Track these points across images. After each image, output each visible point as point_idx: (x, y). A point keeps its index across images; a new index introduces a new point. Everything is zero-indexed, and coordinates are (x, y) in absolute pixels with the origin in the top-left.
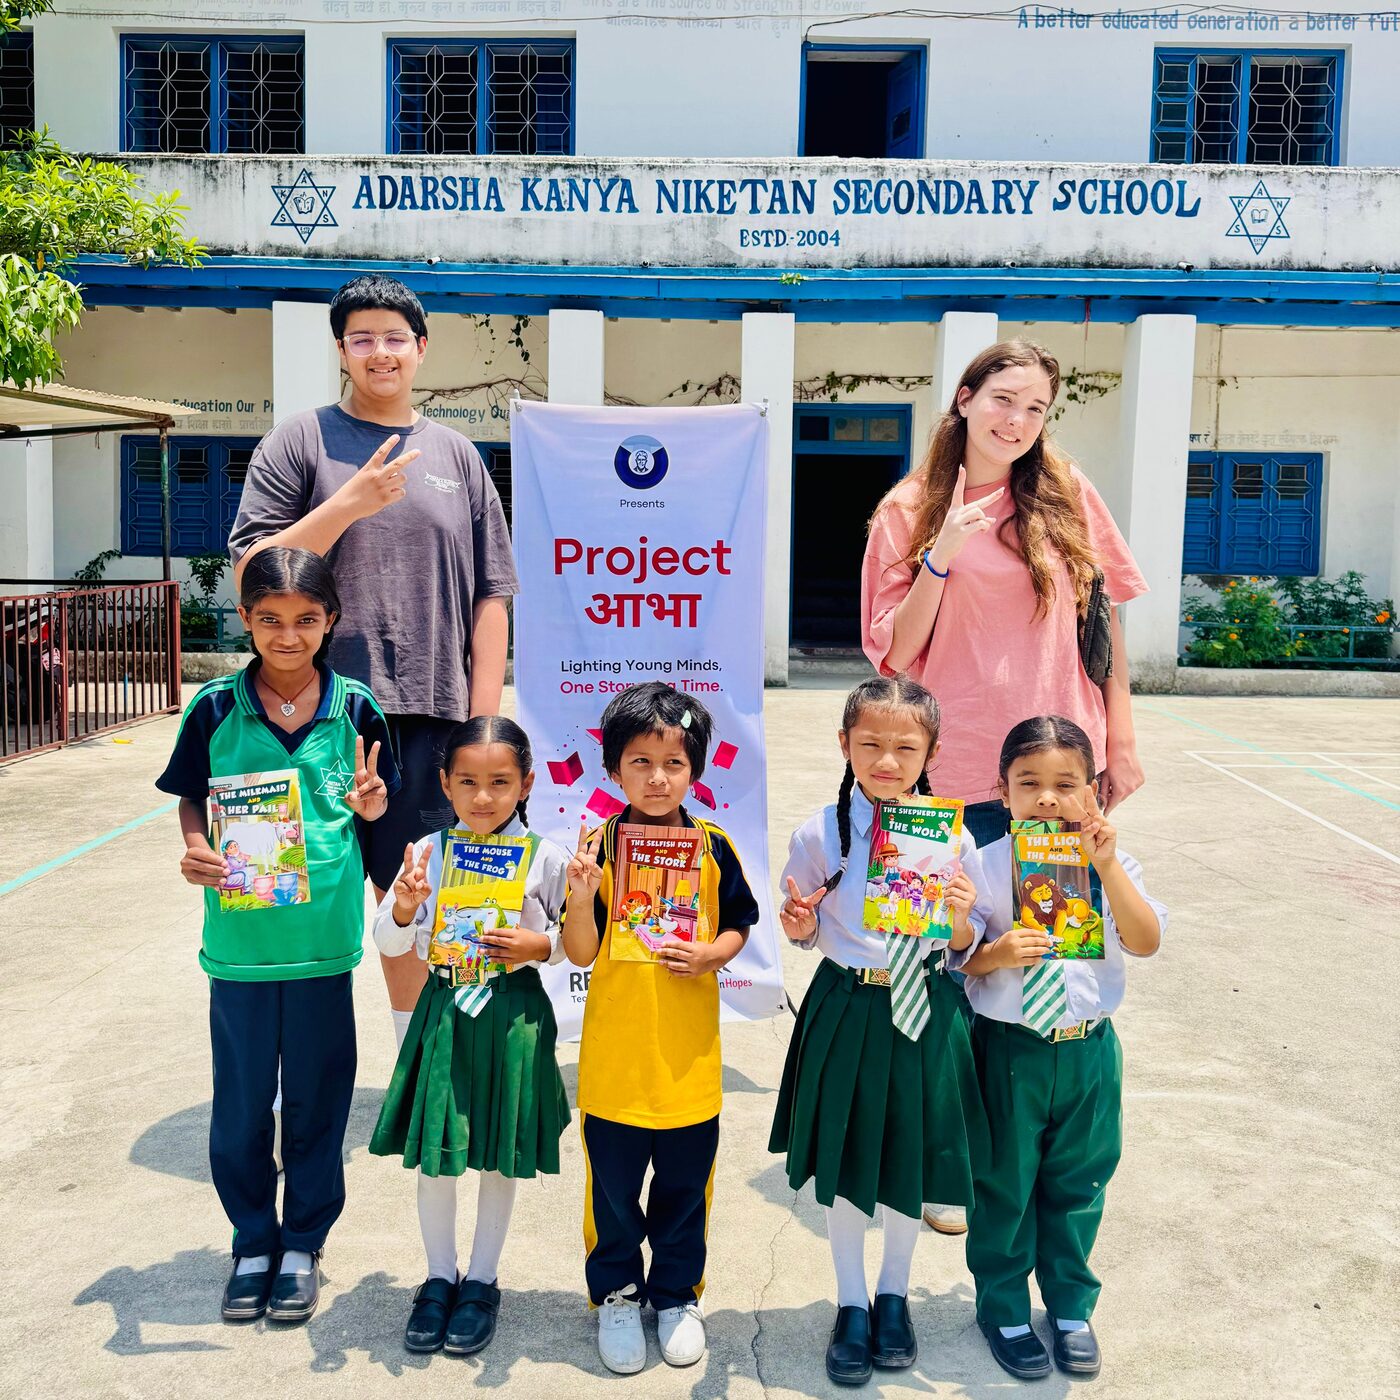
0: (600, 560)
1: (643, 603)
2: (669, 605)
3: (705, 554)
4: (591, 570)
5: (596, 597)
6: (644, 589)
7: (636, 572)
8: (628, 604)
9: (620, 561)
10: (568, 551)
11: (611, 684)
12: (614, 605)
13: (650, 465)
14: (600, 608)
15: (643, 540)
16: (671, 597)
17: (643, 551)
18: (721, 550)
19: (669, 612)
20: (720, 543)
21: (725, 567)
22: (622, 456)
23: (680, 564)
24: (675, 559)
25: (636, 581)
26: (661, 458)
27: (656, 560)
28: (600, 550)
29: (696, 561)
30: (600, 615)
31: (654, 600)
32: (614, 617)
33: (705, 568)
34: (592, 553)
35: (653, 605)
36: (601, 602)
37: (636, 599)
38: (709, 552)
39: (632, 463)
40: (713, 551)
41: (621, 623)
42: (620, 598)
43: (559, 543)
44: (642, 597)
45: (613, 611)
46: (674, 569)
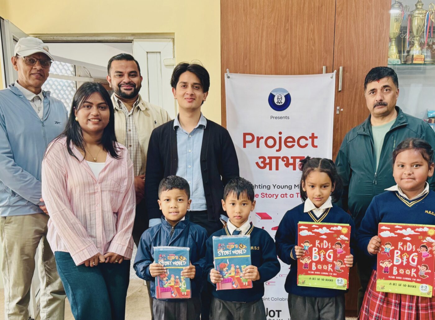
0: (262, 142)
1: (280, 160)
2: (291, 161)
3: (306, 139)
4: (258, 146)
5: (260, 158)
6: (281, 154)
7: (277, 147)
8: (274, 161)
9: (271, 142)
10: (249, 138)
11: (266, 194)
12: (268, 161)
13: (283, 101)
14: (262, 162)
15: (280, 133)
16: (292, 158)
17: (280, 138)
18: (313, 137)
19: (291, 164)
20: (313, 134)
21: (315, 144)
22: (271, 97)
23: (296, 144)
24: (294, 141)
25: (277, 151)
26: (288, 98)
27: (286, 142)
28: (262, 138)
29: (302, 142)
30: (262, 165)
31: (285, 159)
32: (268, 166)
33: (306, 145)
34: (259, 139)
35: (284, 161)
36: (262, 160)
37: (277, 158)
38: (308, 138)
39: (276, 100)
40: (310, 137)
41: (271, 169)
42: (271, 158)
43: (245, 135)
44: (280, 157)
45: (267, 164)
46: (293, 146)
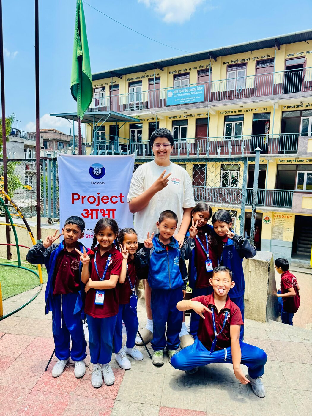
0: (85, 200)
1: (99, 212)
2: (106, 212)
3: (117, 198)
4: (83, 202)
5: (84, 210)
6: (99, 208)
7: (96, 203)
8: (94, 212)
9: (92, 200)
10: (76, 197)
11: (89, 235)
12: (90, 212)
13: (100, 172)
14: (86, 213)
15: (98, 194)
16: (107, 210)
17: (99, 197)
18: (121, 196)
19: (106, 214)
20: (121, 194)
21: (123, 201)
22: (91, 170)
23: (109, 200)
24: (108, 199)
25: (97, 205)
26: (103, 170)
27: (102, 199)
28: (86, 197)
29: (114, 200)
30: (86, 215)
31: (102, 211)
32: (90, 216)
33: (117, 202)
34: (83, 197)
37: (97, 211)
39: (95, 172)
40: (119, 196)
41: (92, 218)
42: (92, 211)
43: (73, 195)
45: (90, 214)
46: (108, 202)
